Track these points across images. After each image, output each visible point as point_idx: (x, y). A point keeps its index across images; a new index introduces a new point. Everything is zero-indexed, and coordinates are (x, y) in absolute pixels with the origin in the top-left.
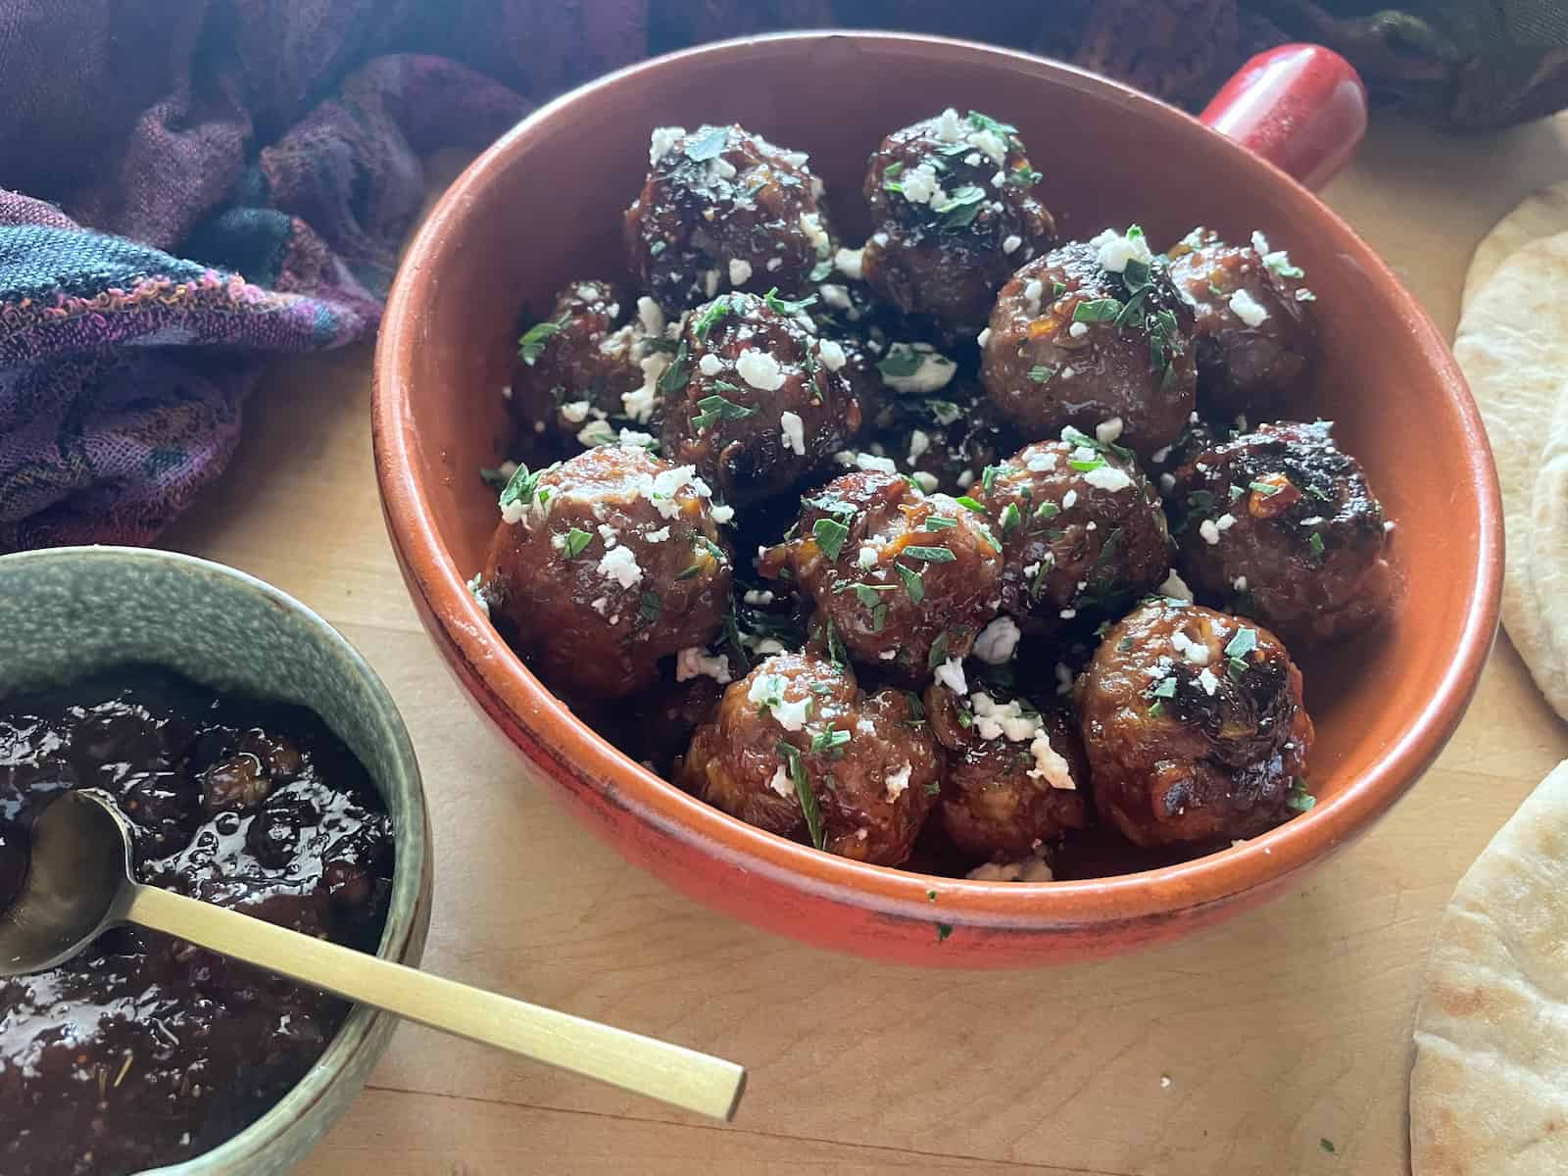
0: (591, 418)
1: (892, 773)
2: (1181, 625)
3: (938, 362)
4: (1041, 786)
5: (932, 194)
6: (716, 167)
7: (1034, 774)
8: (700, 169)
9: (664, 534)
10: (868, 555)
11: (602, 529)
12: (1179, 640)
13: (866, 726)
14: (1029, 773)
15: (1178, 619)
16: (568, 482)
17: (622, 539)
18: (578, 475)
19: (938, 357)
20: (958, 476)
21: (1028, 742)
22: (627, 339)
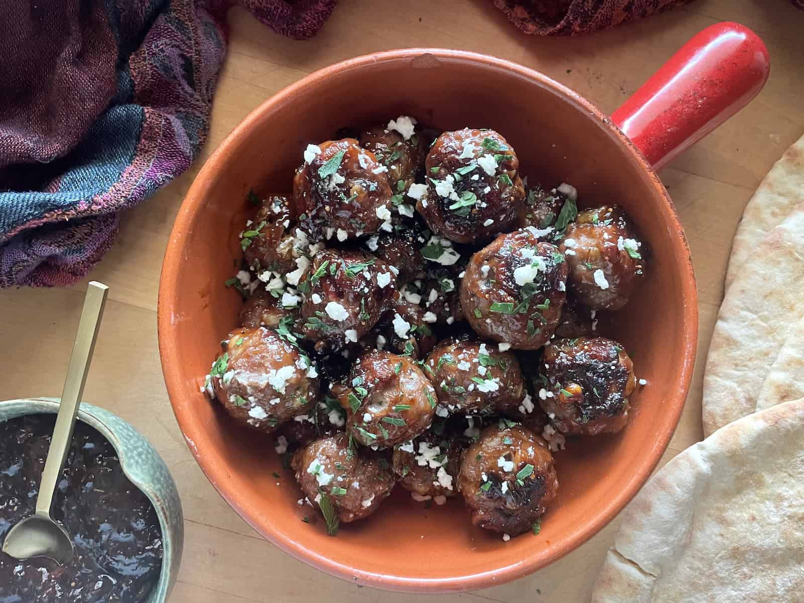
0: (273, 277)
1: (365, 500)
2: (504, 454)
3: (451, 253)
4: (438, 488)
5: (450, 193)
6: (334, 179)
7: (436, 484)
8: (326, 180)
9: (278, 401)
10: (367, 417)
11: (251, 398)
12: (502, 462)
13: (356, 485)
14: (434, 483)
15: (504, 450)
16: (239, 371)
17: (260, 403)
18: (244, 366)
19: (451, 250)
20: (447, 318)
21: (438, 468)
22: (291, 244)
